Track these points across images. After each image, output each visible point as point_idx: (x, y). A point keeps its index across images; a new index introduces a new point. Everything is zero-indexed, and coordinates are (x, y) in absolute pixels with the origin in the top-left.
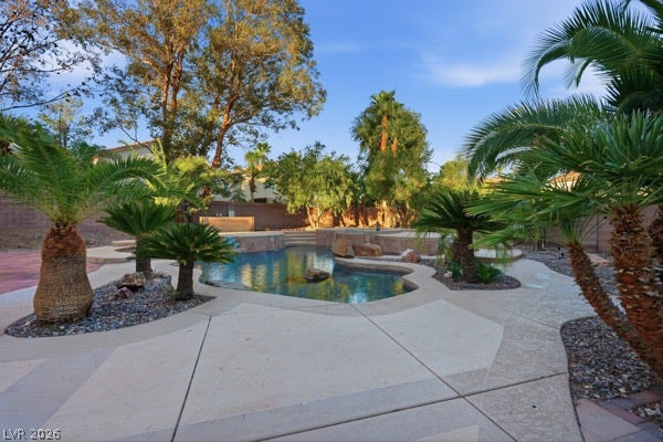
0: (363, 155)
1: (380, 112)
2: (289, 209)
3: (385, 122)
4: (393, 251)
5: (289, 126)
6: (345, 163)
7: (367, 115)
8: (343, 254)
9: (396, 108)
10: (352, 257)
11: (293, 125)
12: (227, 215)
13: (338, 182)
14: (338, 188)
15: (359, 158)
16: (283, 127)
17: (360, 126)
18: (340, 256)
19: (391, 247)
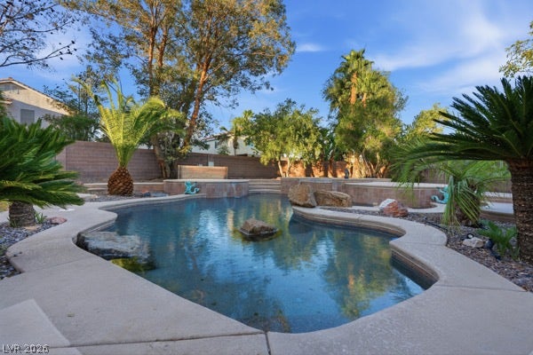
0: (333, 114)
1: (350, 70)
2: (262, 161)
3: (355, 79)
4: (365, 201)
5: (264, 87)
6: (315, 117)
7: (337, 75)
8: (301, 203)
9: (366, 65)
10: (313, 207)
11: (267, 85)
12: (207, 165)
13: (307, 135)
14: (307, 140)
15: (329, 117)
16: (259, 88)
17: (331, 87)
18: (299, 205)
19: (361, 197)
